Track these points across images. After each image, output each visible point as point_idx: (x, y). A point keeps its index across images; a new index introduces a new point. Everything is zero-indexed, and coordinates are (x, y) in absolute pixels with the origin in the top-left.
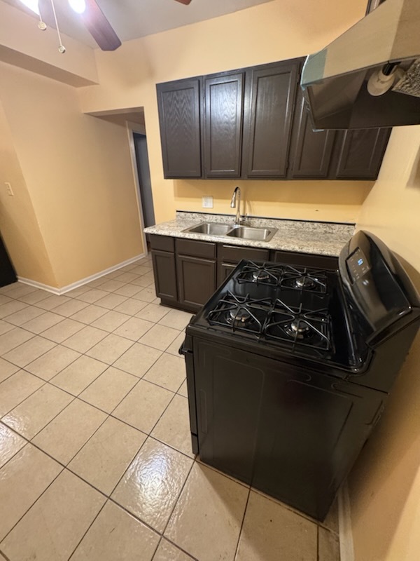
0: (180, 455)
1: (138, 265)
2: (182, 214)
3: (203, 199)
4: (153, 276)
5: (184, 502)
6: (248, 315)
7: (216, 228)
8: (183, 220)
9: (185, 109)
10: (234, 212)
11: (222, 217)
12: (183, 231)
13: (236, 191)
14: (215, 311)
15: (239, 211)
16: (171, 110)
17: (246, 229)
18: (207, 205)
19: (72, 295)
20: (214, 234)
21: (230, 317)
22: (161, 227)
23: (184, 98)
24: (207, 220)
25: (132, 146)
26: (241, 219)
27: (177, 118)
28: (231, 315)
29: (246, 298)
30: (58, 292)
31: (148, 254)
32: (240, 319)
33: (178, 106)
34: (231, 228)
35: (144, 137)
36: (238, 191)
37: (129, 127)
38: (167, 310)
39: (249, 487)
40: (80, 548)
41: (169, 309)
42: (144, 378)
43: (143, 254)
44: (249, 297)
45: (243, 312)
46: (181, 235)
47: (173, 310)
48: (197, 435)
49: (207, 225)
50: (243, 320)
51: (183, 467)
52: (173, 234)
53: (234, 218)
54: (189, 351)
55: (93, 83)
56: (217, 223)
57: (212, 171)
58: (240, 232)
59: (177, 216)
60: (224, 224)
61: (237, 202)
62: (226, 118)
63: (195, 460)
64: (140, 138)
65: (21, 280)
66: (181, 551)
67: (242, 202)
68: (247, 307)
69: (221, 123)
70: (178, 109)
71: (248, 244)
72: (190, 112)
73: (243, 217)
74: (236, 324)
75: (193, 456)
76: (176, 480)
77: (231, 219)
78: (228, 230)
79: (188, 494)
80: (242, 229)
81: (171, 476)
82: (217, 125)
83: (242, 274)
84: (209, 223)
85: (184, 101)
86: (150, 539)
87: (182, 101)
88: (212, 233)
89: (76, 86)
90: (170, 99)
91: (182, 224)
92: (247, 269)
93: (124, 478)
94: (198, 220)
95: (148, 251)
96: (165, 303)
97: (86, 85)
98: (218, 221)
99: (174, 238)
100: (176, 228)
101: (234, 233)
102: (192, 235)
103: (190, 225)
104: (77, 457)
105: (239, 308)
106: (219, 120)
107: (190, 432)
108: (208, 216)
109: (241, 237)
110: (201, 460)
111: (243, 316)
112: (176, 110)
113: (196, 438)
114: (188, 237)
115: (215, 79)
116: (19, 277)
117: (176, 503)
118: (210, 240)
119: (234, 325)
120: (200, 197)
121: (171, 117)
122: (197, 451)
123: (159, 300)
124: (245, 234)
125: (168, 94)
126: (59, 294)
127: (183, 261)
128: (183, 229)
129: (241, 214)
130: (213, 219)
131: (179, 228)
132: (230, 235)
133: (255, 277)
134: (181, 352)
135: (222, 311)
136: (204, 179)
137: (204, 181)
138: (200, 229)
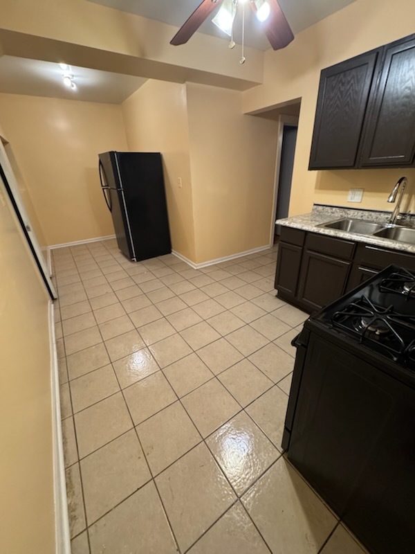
0: (269, 441)
1: (262, 255)
2: (320, 208)
3: (350, 192)
4: (275, 268)
5: (264, 484)
6: (386, 329)
7: (360, 226)
8: (320, 214)
9: (351, 91)
10: (391, 208)
11: (371, 213)
12: (318, 226)
13: (400, 182)
14: (342, 312)
15: (398, 206)
16: (332, 95)
17: (404, 229)
18: (354, 199)
19: (204, 271)
20: (356, 232)
21: (361, 325)
22: (294, 219)
23: (353, 77)
24: (349, 216)
25: (280, 139)
26: (398, 217)
27: (338, 102)
28: (362, 322)
29: (387, 310)
30: (195, 266)
31: (274, 246)
32: (374, 330)
33: (342, 89)
34: (382, 227)
35: (296, 128)
36: (403, 182)
37: (281, 121)
38: (282, 303)
39: (339, 519)
40: (179, 462)
41: (284, 303)
42: (248, 358)
43: (267, 245)
44: (392, 308)
45: (380, 323)
46: (315, 229)
47: (288, 305)
48: (290, 432)
49: (348, 222)
50: (377, 333)
51: (269, 454)
52: (306, 228)
53: (389, 216)
54: (302, 345)
55: (258, 84)
56: (362, 220)
57: (371, 158)
58: (393, 232)
59: (313, 210)
60: (373, 222)
61: (398, 196)
62: (408, 91)
63: (282, 454)
64: (290, 130)
65: (174, 253)
66: (252, 523)
67: (406, 196)
68: (388, 320)
69: (398, 98)
70: (341, 92)
71: (403, 249)
72: (356, 93)
73: (403, 214)
74: (367, 333)
75: (281, 450)
76: (260, 460)
77: (383, 216)
78: (376, 230)
79: (269, 480)
80: (398, 230)
81: (257, 454)
82: (390, 103)
83: (388, 282)
84: (351, 219)
85: (352, 82)
86: (228, 494)
87: (349, 82)
88: (352, 230)
89: (242, 90)
90: (334, 83)
91: (317, 219)
92: (396, 277)
93: (217, 432)
94: (338, 215)
95: (274, 243)
96: (281, 296)
97: (251, 87)
98: (364, 218)
99: (306, 232)
100: (310, 222)
101: (385, 234)
102: (328, 230)
103: (326, 221)
104: (187, 397)
105: (375, 318)
106: (395, 96)
107: (284, 425)
108: (352, 211)
109: (395, 238)
110: (288, 458)
111: (380, 328)
112: (339, 94)
113: (288, 434)
114: (323, 233)
115: (402, 46)
116: (173, 250)
117: (256, 481)
118: (349, 238)
119: (364, 334)
120: (346, 189)
121: (331, 103)
122: (286, 448)
123: (276, 291)
124: (402, 236)
125: (333, 78)
126: (195, 268)
127: (310, 258)
128: (318, 223)
129: (401, 210)
130: (358, 215)
131: (314, 222)
132: (377, 235)
133: (407, 289)
134: (293, 343)
135: (351, 316)
136: (358, 168)
137: (357, 170)
138: (339, 226)
